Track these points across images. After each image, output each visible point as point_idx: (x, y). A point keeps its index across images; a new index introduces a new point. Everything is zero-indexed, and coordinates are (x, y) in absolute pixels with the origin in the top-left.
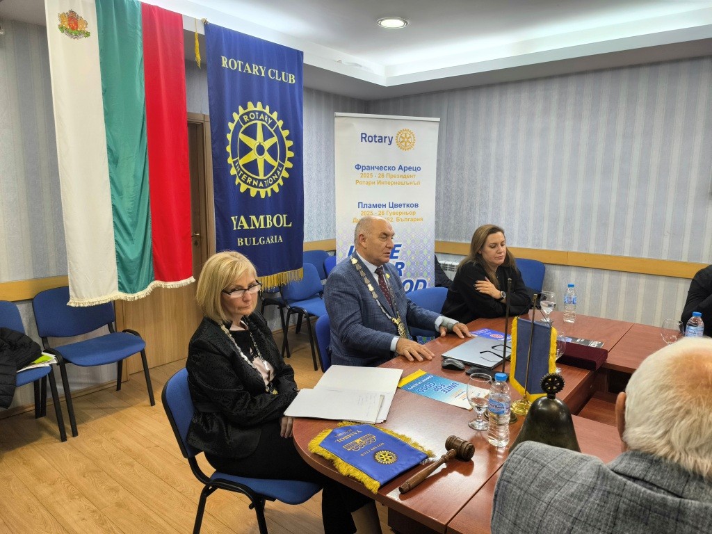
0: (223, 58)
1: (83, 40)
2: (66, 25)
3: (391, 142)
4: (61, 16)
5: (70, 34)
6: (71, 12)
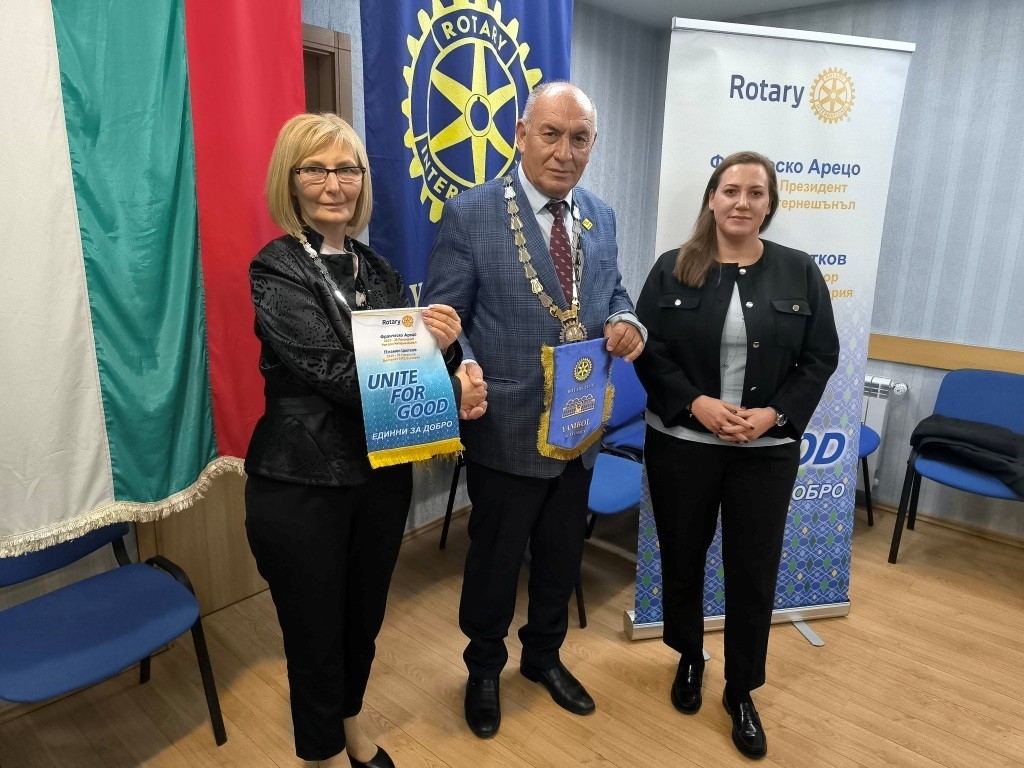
3: (798, 100)
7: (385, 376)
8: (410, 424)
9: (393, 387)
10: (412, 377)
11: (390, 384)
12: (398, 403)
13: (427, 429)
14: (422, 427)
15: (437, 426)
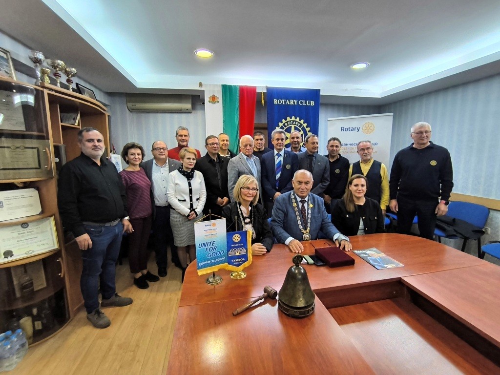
0: (275, 100)
1: (217, 104)
2: (211, 100)
3: (358, 130)
4: (210, 98)
5: (213, 103)
6: (214, 95)
7: (204, 243)
8: (212, 259)
9: (206, 247)
10: (213, 243)
11: (205, 246)
12: (208, 252)
13: (217, 260)
14: (215, 260)
15: (220, 259)
